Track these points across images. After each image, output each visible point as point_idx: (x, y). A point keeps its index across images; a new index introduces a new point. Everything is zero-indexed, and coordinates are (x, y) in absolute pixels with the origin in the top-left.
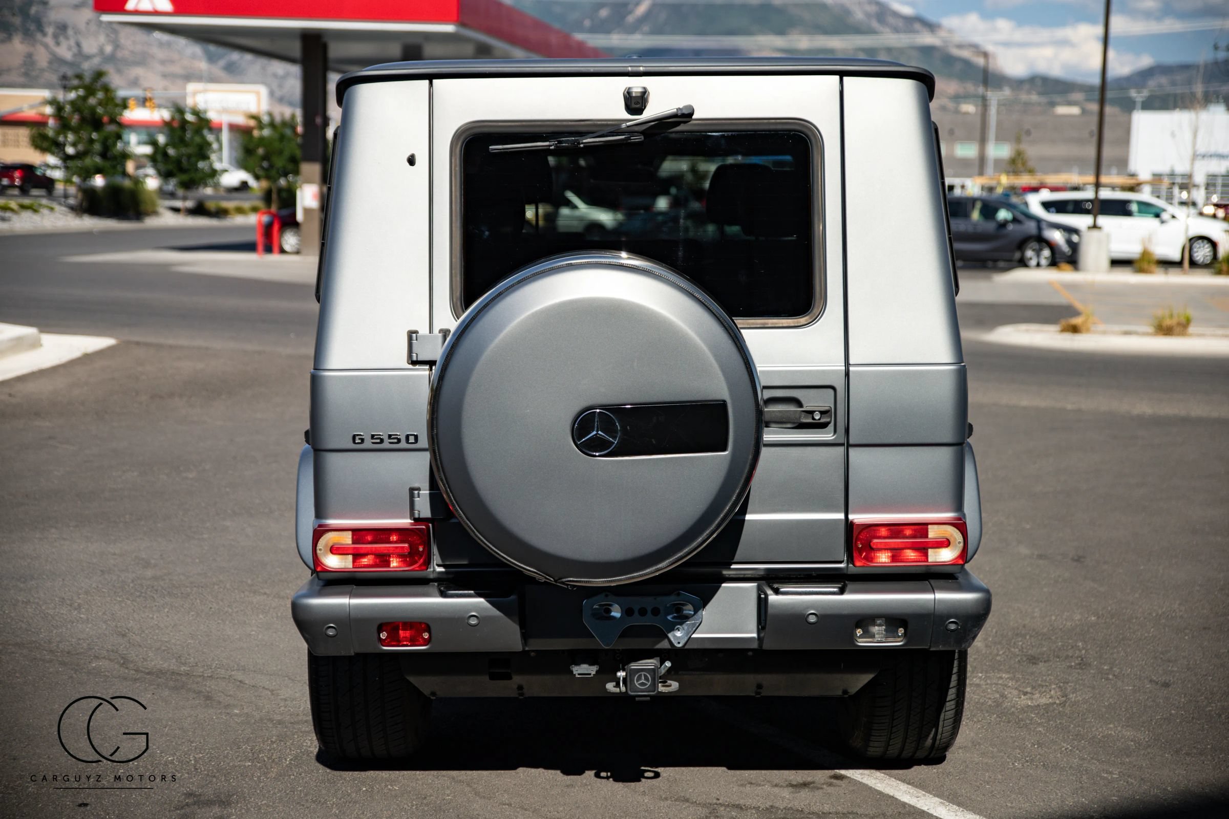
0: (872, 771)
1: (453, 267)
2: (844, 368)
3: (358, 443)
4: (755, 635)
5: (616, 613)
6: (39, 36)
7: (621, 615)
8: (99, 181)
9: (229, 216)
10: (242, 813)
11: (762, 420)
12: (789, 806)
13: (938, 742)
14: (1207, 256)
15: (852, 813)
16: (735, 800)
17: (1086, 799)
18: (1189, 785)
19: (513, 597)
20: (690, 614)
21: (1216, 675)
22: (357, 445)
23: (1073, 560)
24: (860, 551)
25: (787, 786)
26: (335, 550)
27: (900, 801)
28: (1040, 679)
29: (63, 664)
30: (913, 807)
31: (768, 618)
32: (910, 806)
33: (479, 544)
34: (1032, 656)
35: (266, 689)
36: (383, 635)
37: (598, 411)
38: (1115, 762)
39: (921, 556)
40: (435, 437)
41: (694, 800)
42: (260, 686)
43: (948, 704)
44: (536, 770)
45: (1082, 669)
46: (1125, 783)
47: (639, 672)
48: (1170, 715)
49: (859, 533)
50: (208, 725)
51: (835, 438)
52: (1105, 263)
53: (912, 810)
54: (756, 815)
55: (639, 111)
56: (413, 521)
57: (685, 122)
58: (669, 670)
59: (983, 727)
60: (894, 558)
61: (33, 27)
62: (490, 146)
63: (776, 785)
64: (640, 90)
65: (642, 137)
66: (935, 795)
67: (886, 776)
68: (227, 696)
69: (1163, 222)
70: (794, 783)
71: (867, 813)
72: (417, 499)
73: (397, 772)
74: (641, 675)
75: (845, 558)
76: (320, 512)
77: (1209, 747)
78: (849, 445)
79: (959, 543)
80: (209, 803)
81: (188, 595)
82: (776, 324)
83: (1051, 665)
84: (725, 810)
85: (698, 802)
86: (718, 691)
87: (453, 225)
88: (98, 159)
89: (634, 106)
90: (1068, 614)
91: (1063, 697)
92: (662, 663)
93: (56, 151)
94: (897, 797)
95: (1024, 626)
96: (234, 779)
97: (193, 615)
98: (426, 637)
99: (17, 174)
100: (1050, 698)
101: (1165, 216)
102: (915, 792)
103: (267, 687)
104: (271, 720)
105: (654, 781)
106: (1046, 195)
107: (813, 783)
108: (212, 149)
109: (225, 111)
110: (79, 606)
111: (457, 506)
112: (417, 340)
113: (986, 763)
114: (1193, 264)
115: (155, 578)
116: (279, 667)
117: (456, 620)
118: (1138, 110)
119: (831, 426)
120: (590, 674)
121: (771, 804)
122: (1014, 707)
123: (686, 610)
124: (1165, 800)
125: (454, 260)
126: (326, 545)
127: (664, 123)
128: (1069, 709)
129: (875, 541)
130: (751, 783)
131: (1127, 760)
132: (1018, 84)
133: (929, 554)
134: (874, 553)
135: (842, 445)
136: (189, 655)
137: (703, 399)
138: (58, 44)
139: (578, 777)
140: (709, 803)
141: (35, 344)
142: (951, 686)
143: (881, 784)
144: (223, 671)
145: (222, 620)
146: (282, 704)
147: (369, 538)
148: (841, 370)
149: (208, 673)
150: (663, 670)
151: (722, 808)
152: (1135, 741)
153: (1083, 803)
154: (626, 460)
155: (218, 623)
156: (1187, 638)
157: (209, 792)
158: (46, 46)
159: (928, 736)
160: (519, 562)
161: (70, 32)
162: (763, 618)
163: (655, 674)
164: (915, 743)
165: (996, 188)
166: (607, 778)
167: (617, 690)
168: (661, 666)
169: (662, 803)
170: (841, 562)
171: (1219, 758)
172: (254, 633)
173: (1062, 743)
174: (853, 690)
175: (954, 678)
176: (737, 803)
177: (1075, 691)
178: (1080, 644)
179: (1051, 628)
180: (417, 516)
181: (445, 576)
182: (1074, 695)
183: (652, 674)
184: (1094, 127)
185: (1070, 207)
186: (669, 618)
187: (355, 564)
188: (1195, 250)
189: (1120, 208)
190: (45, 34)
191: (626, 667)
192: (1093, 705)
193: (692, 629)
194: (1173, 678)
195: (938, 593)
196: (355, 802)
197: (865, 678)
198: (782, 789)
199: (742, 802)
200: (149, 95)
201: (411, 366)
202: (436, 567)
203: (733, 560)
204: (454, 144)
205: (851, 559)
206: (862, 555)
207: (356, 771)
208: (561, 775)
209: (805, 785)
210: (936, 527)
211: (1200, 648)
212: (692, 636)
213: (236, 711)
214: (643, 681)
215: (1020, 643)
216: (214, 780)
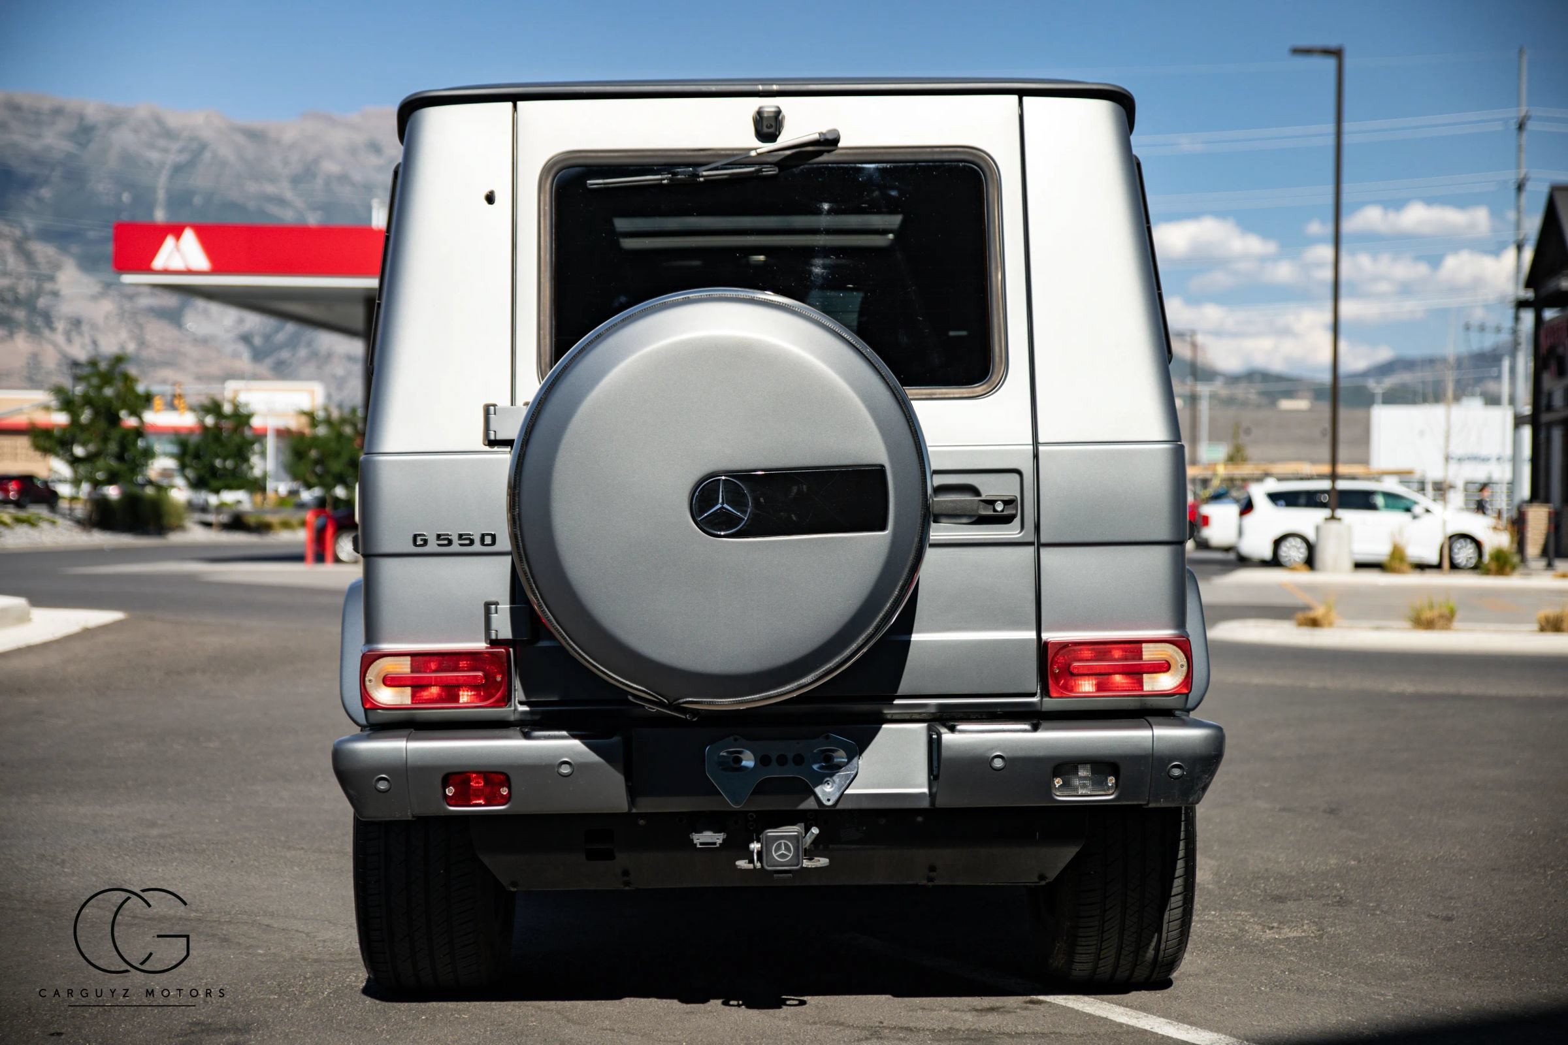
0: (1079, 996)
1: (542, 326)
2: (1031, 447)
3: (420, 545)
4: (925, 790)
5: (748, 762)
6: (47, 333)
7: (755, 763)
8: (112, 492)
9: (272, 531)
10: (264, 1040)
11: (930, 512)
12: (973, 1028)
13: (1162, 953)
14: (1471, 558)
15: (1054, 1033)
16: (904, 1023)
17: (1353, 1018)
18: (1483, 1004)
19: (616, 739)
20: (844, 762)
21: (1510, 910)
22: (419, 548)
23: (1325, 811)
24: (1057, 678)
25: (970, 1010)
26: (390, 681)
27: (1115, 1022)
28: (1289, 916)
29: (39, 911)
30: (1133, 1026)
31: (942, 761)
32: (1128, 1026)
33: (575, 660)
34: (1278, 896)
35: (301, 932)
36: (450, 791)
37: (723, 478)
38: (1387, 985)
39: (1134, 683)
40: (517, 518)
41: (851, 1024)
42: (292, 929)
43: (1173, 899)
44: (646, 999)
45: (1341, 906)
46: (1402, 1004)
47: (779, 840)
48: (1455, 944)
49: (1056, 654)
50: (224, 963)
51: (1023, 536)
52: (1348, 564)
53: (1131, 1029)
54: (930, 1036)
55: (772, 138)
56: (489, 646)
57: (829, 152)
58: (817, 840)
59: (1218, 958)
60: (1100, 687)
61: (39, 322)
62: (589, 180)
63: (956, 1010)
64: (773, 109)
65: (777, 169)
66: (1159, 1016)
67: (1096, 1000)
68: (249, 938)
69: (1415, 517)
70: (980, 1008)
71: (1073, 1032)
72: (494, 616)
73: (467, 1003)
74: (780, 844)
75: (1039, 691)
76: (371, 635)
77: (1506, 971)
78: (1040, 545)
79: (1182, 666)
80: (222, 1031)
81: (204, 851)
82: (947, 394)
83: (1303, 904)
84: (890, 1032)
85: (855, 1026)
86: (879, 878)
87: (542, 276)
88: (113, 463)
89: (766, 130)
90: (1322, 859)
91: (1319, 931)
92: (807, 830)
93: (61, 452)
94: (1112, 1019)
95: (1267, 870)
96: (255, 1010)
97: (209, 868)
98: (505, 794)
99: (12, 487)
100: (1302, 932)
101: (1417, 510)
102: (1134, 1014)
103: (301, 930)
104: (305, 959)
105: (799, 1008)
106: (1273, 486)
107: (1004, 1007)
108: (253, 450)
109: (271, 412)
110: (63, 861)
111: (544, 607)
112: (495, 414)
113: (1225, 988)
114: (1454, 566)
115: (163, 836)
116: (318, 913)
117: (543, 770)
118: (1378, 403)
119: (1017, 520)
120: (715, 844)
121: (949, 1026)
122: (1257, 939)
123: (837, 758)
124: (1454, 1017)
125: (542, 318)
126: (378, 674)
127: (804, 153)
128: (1327, 940)
129: (1076, 664)
130: (924, 1009)
131: (1404, 983)
132: (1233, 379)
133: (1144, 681)
134: (1075, 680)
135: (1030, 544)
136: (202, 902)
137: (855, 463)
138: (69, 340)
139: (701, 1005)
140: (869, 1026)
141: (23, 619)
142: (1177, 875)
143: (1090, 1007)
144: (245, 917)
145: (246, 872)
146: (320, 944)
147: (433, 666)
148: (1028, 450)
149: (227, 918)
150: (809, 839)
151: (887, 1031)
152: (1413, 967)
153: (1349, 1021)
154: (759, 542)
155: (241, 875)
156: (1471, 878)
157: (223, 1022)
158: (55, 345)
159: (1148, 944)
160: (624, 678)
161: (85, 328)
162: (935, 764)
163: (798, 842)
164: (1132, 955)
165: (1211, 480)
166: (739, 1005)
167: (751, 866)
168: (806, 835)
169: (809, 1027)
170: (1033, 695)
171: (1520, 980)
172: (286, 883)
173: (1320, 970)
174: (1052, 875)
175: (1180, 864)
176: (906, 1026)
177: (1334, 925)
178: (1338, 885)
179: (1300, 871)
180: (493, 637)
181: (529, 718)
182: (1333, 929)
183: (795, 842)
184: (1327, 425)
185: (1302, 500)
186: (815, 767)
187: (415, 699)
188: (1456, 550)
189: (1362, 501)
190: (52, 329)
191: (761, 836)
192: (1358, 937)
193: (845, 782)
194: (1457, 912)
195: (1156, 728)
196: (412, 1028)
197: (1068, 853)
198: (963, 1013)
199: (911, 1025)
200: (178, 391)
201: (487, 448)
202: (519, 706)
203: (896, 692)
204: (544, 178)
205: (1045, 692)
206: (1059, 683)
207: (414, 1001)
208: (679, 1003)
209: (992, 1009)
210: (1151, 645)
211: (1488, 887)
212: (846, 792)
213: (261, 951)
214: (783, 851)
215: (1263, 885)
216: (229, 1011)
